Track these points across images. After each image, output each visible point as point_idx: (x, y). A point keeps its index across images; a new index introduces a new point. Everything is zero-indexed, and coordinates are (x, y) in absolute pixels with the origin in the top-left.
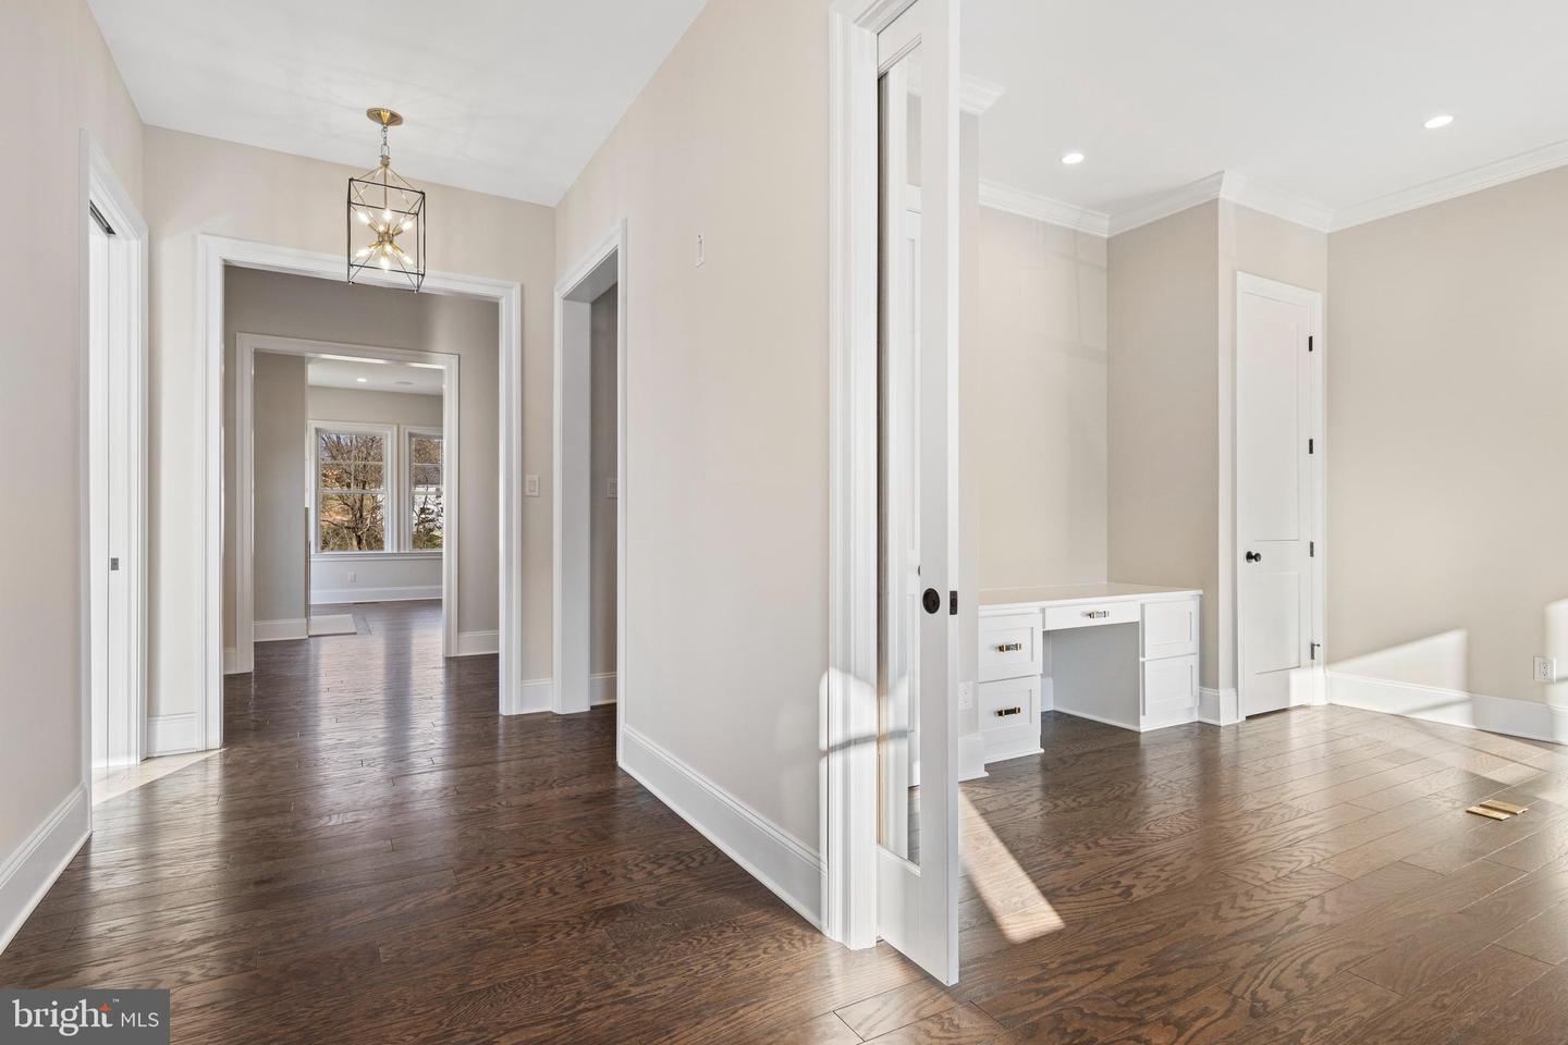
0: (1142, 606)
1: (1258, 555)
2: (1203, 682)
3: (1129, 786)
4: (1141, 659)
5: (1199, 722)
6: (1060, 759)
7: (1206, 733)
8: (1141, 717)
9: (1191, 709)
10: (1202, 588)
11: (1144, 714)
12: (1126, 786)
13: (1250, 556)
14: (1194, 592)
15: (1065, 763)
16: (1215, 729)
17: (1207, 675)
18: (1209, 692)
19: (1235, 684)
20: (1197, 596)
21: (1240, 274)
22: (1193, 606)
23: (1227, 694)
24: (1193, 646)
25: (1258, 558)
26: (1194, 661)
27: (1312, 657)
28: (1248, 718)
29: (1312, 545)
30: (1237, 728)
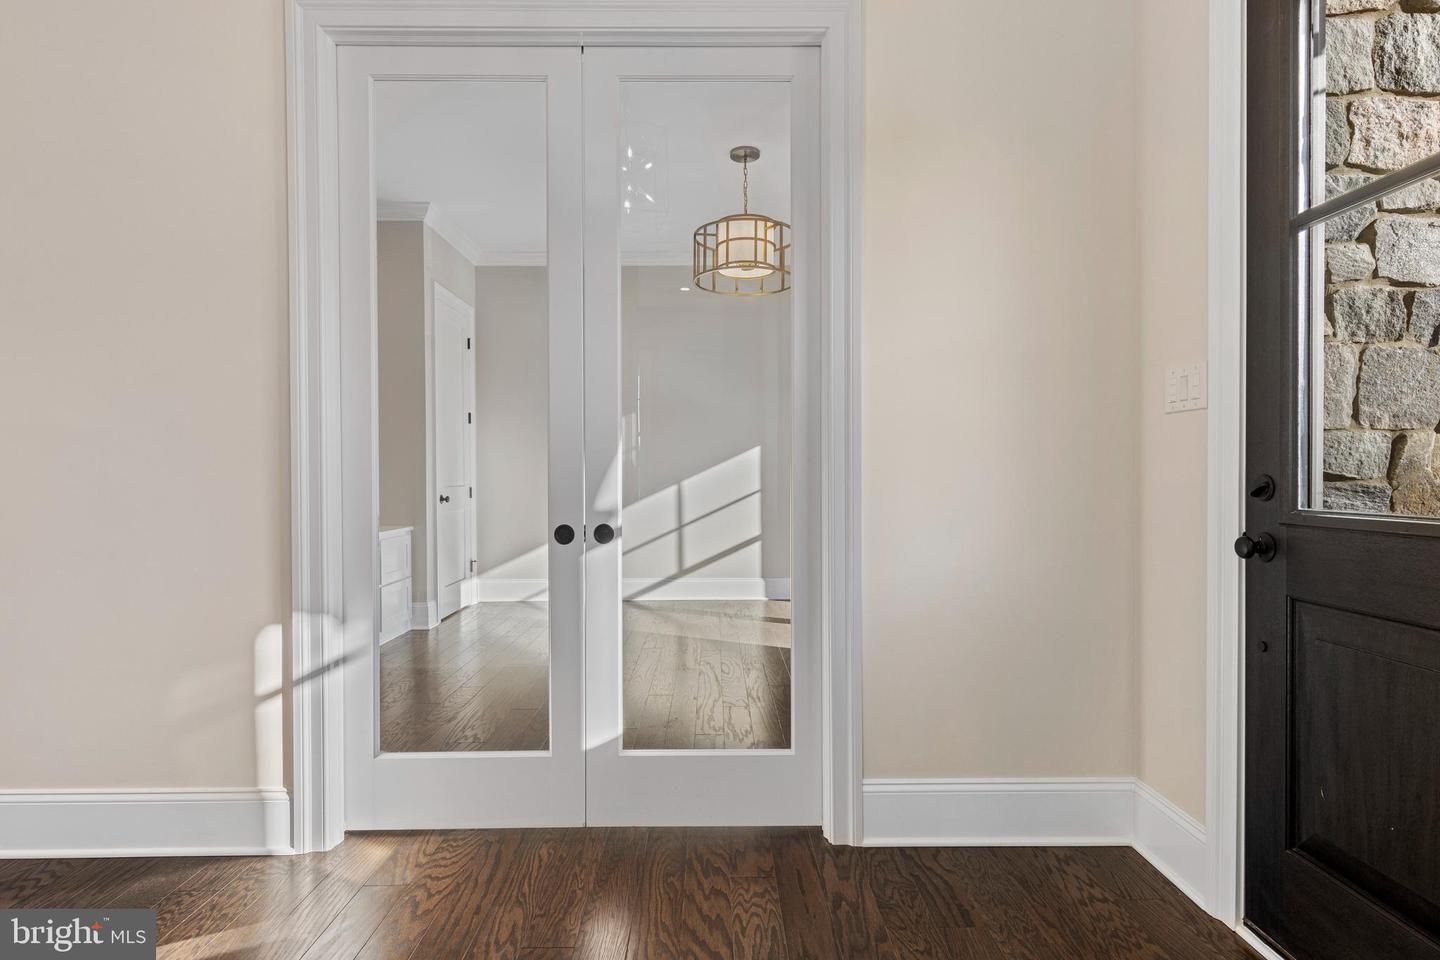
2: (415, 599)
5: (413, 629)
7: (417, 639)
9: (408, 621)
10: (413, 524)
13: (442, 499)
14: (408, 529)
16: (425, 633)
17: (418, 595)
18: (419, 605)
19: (435, 599)
20: (412, 532)
21: (436, 284)
22: (408, 540)
23: (431, 605)
24: (408, 572)
25: (447, 499)
26: (409, 582)
27: (471, 571)
28: (442, 620)
29: (471, 489)
30: (437, 629)
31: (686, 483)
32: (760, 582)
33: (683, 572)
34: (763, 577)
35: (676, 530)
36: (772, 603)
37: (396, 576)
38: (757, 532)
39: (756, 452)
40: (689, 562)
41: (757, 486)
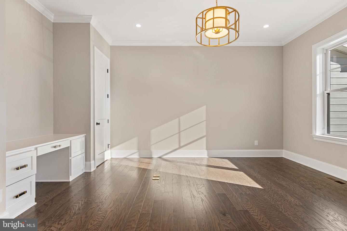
0: (71, 141)
1: (99, 123)
2: (86, 161)
3: (76, 206)
4: (70, 158)
5: (85, 172)
6: (44, 204)
7: (87, 175)
8: (70, 176)
9: (83, 169)
10: (86, 133)
11: (71, 175)
12: (75, 207)
13: (97, 124)
14: (84, 135)
15: (47, 205)
16: (90, 173)
17: (87, 158)
18: (88, 163)
19: (94, 159)
20: (85, 136)
21: (95, 47)
22: (84, 139)
23: (92, 162)
24: (84, 151)
25: (99, 124)
26: (84, 155)
27: (108, 148)
28: (97, 167)
29: (108, 120)
30: (95, 171)
31: (181, 118)
32: (206, 151)
33: (180, 147)
34: (207, 149)
35: (178, 133)
36: (210, 159)
37: (80, 153)
38: (205, 134)
39: (204, 107)
40: (182, 144)
41: (205, 119)
